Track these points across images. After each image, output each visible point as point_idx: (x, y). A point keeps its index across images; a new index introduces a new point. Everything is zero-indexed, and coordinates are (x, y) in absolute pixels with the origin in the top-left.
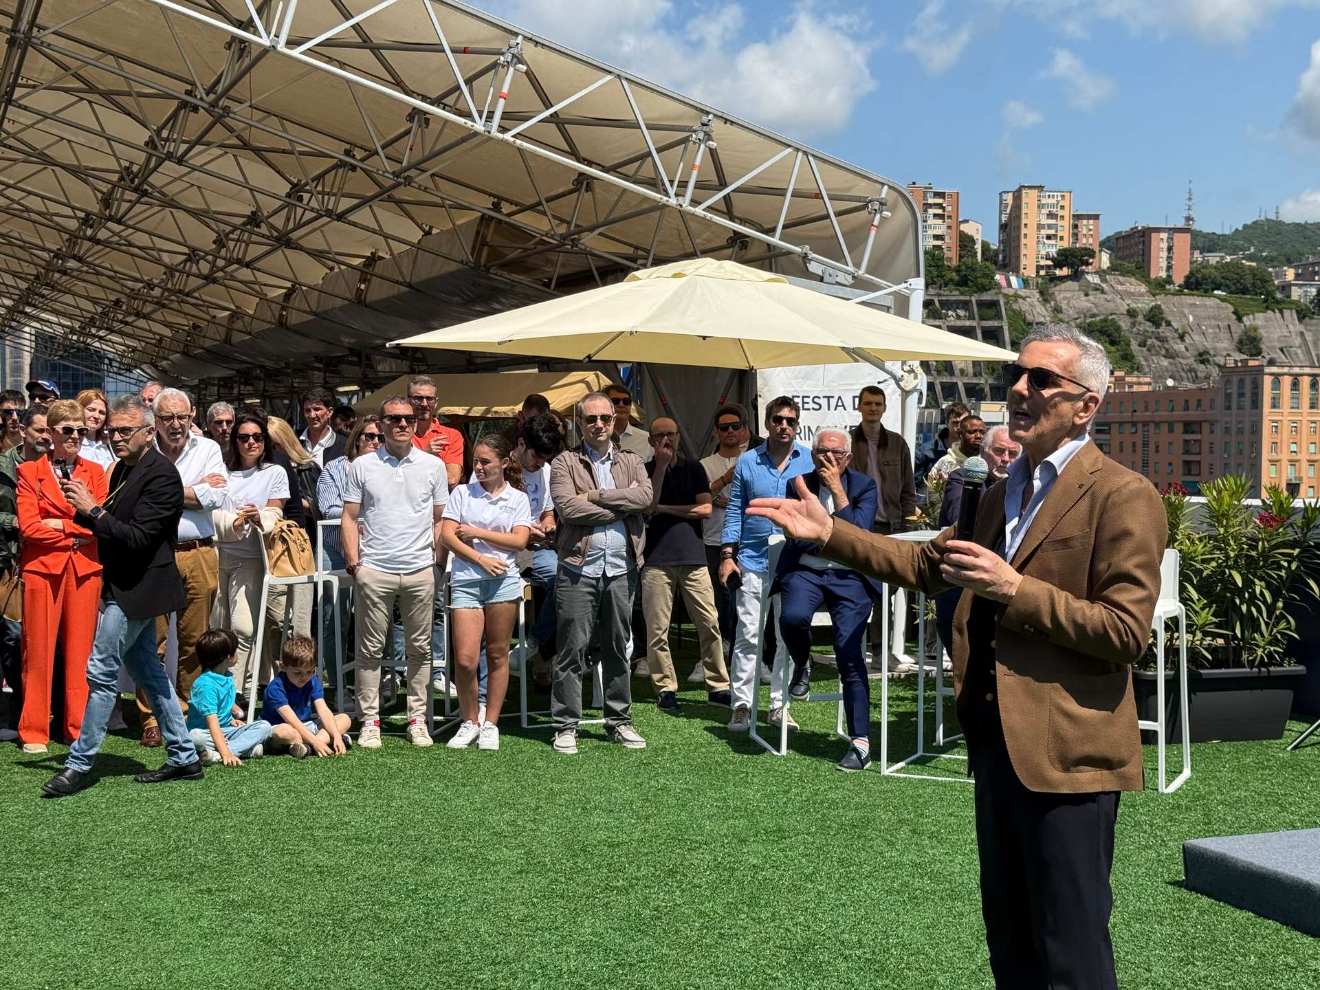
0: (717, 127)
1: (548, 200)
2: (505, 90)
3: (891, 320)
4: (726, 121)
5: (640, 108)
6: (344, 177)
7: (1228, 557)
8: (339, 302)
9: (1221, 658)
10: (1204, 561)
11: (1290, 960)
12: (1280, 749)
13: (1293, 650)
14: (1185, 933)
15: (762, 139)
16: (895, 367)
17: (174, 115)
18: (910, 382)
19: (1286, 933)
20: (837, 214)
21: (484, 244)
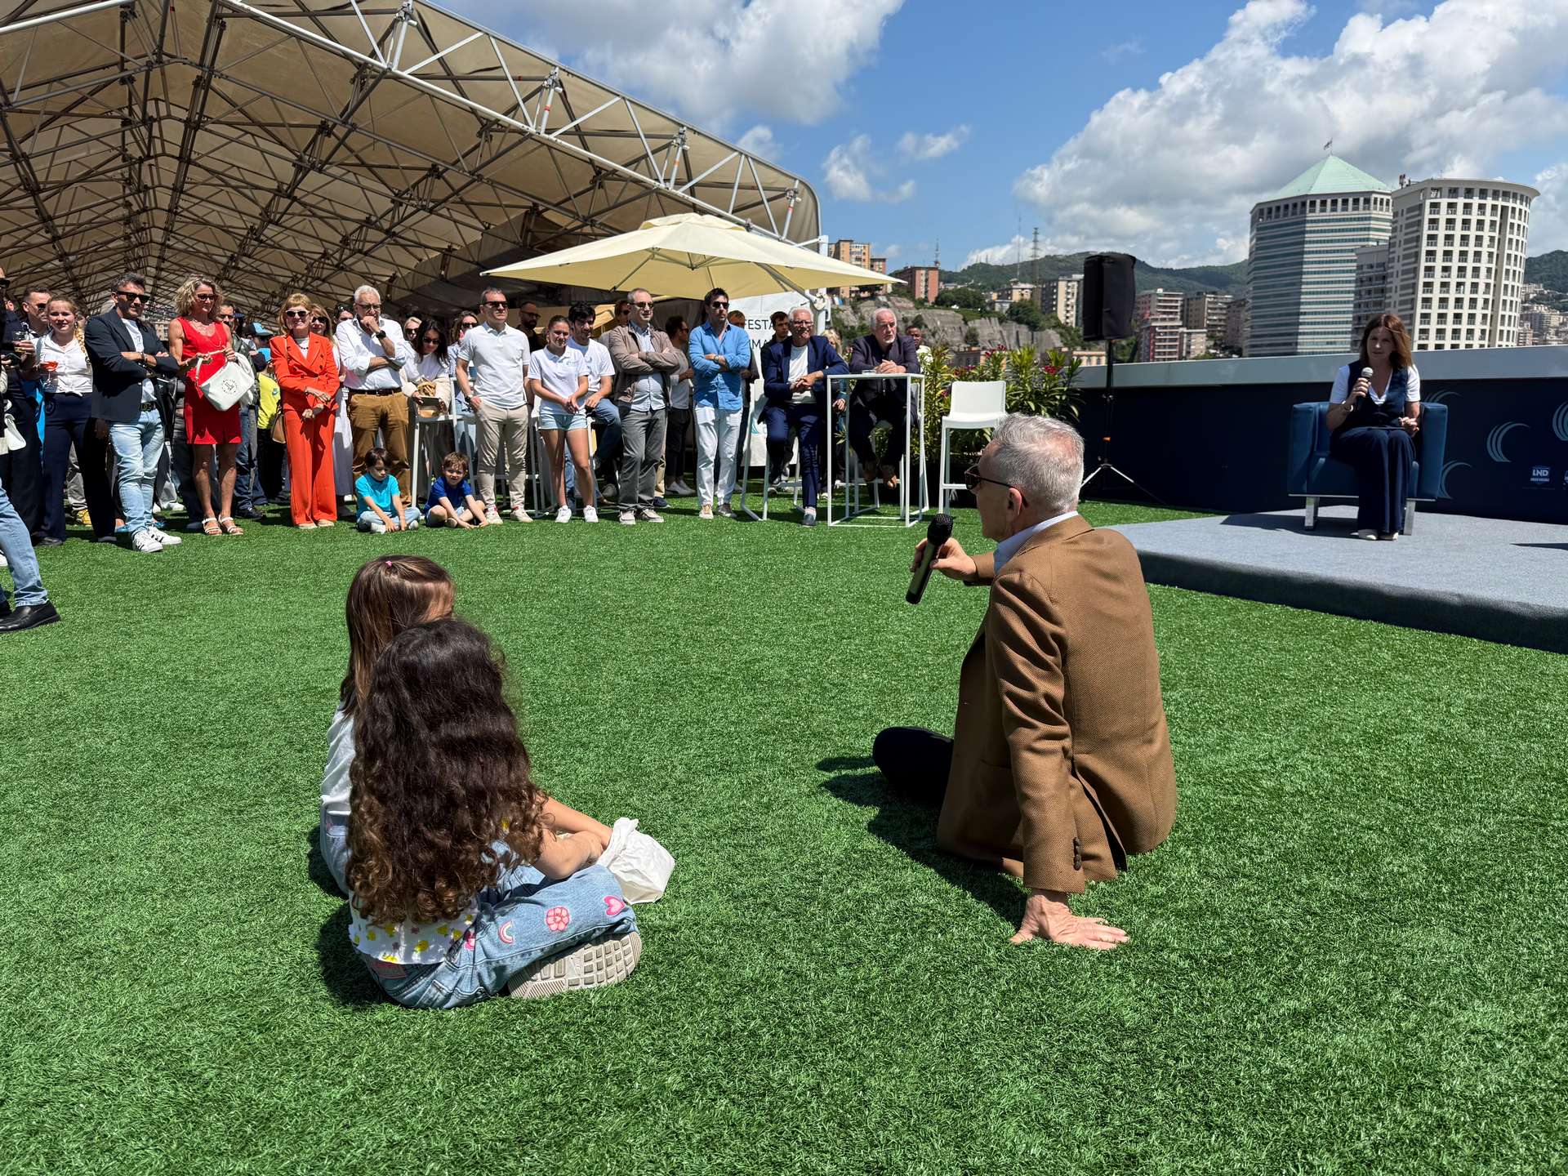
0: (689, 135)
1: (575, 196)
2: (549, 105)
4: (695, 132)
5: (640, 122)
6: (432, 183)
7: (1026, 393)
8: (428, 280)
15: (719, 146)
17: (314, 140)
18: (820, 304)
20: (769, 200)
21: (528, 231)
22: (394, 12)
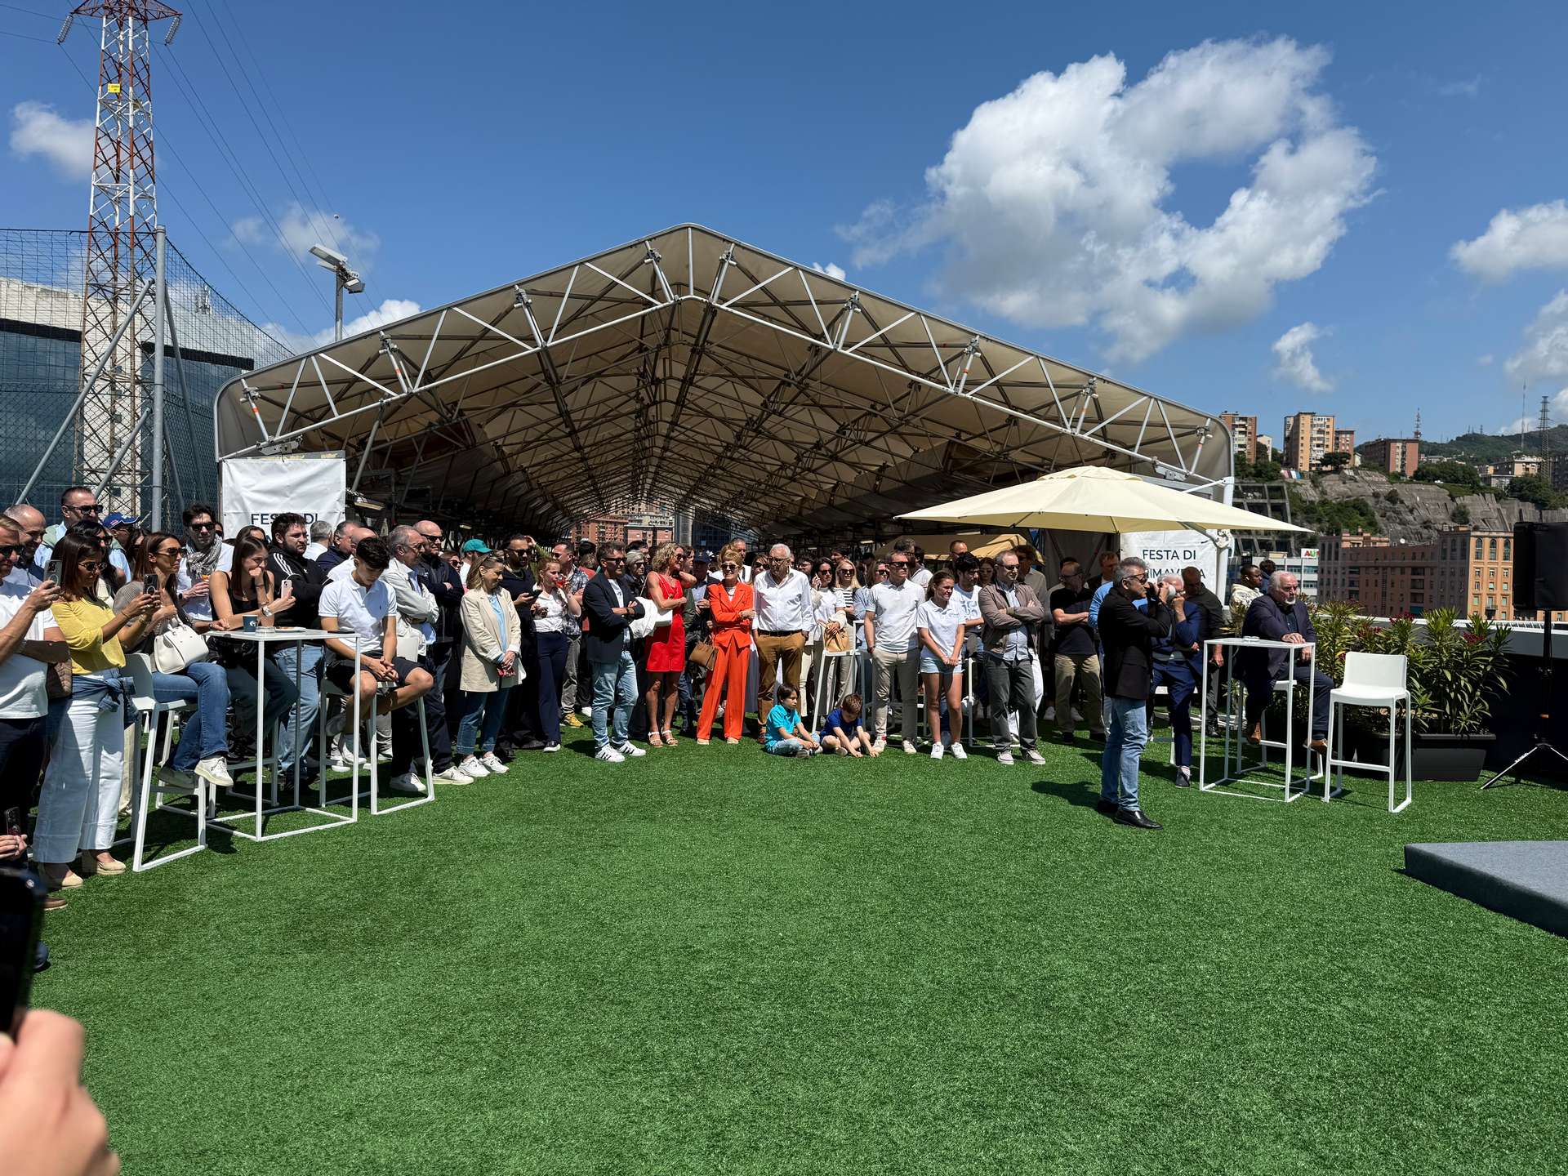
0: (1098, 385)
1: (990, 431)
2: (967, 368)
3: (1211, 504)
4: (1105, 381)
5: (1049, 375)
6: (870, 420)
7: (1441, 661)
8: (863, 492)
9: (1434, 726)
10: (1424, 663)
11: (1478, 926)
12: (1477, 788)
13: (1486, 723)
14: (1405, 903)
15: (1129, 392)
16: (1213, 533)
18: (1222, 543)
19: (1476, 908)
20: (1176, 437)
21: (950, 457)
22: (844, 302)
